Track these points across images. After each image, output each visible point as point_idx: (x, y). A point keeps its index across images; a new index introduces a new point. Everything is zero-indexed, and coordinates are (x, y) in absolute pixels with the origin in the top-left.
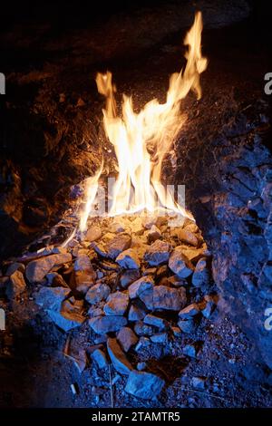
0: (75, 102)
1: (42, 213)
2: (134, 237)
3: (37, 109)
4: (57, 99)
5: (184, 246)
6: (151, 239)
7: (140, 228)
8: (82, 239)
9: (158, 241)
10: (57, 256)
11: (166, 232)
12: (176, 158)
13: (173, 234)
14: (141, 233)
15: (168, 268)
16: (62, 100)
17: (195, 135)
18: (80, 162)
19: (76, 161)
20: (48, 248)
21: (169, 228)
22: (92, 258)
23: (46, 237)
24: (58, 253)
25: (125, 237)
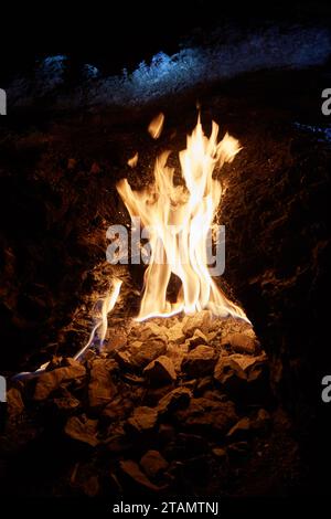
0: (87, 168)
2: (171, 346)
4: (64, 165)
5: (238, 355)
6: (193, 345)
7: (180, 335)
8: (101, 350)
9: (202, 347)
10: (67, 369)
11: (215, 339)
13: (224, 342)
14: (181, 342)
15: (213, 379)
20: (54, 360)
21: (219, 334)
22: (111, 368)
23: (52, 345)
24: (68, 365)
25: (158, 343)
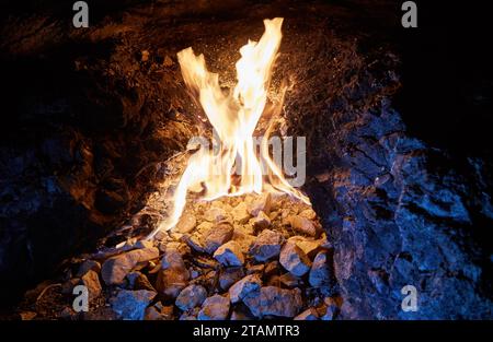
0: (161, 61)
1: (120, 198)
2: (236, 226)
3: (114, 69)
4: (139, 57)
5: (299, 237)
6: (258, 228)
7: (244, 216)
8: (173, 231)
9: (267, 231)
10: (141, 251)
11: (276, 219)
12: (286, 128)
13: (285, 222)
14: (246, 222)
15: (279, 264)
16: (145, 58)
17: (310, 97)
18: (168, 134)
19: (162, 133)
20: (129, 241)
21: (280, 214)
22: (184, 252)
23: (127, 228)
24: (142, 247)
25: (226, 226)
